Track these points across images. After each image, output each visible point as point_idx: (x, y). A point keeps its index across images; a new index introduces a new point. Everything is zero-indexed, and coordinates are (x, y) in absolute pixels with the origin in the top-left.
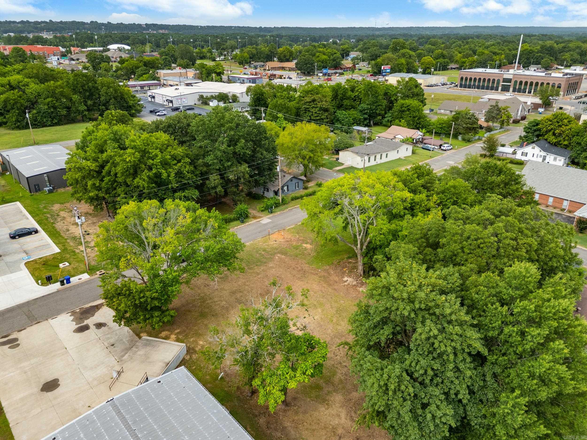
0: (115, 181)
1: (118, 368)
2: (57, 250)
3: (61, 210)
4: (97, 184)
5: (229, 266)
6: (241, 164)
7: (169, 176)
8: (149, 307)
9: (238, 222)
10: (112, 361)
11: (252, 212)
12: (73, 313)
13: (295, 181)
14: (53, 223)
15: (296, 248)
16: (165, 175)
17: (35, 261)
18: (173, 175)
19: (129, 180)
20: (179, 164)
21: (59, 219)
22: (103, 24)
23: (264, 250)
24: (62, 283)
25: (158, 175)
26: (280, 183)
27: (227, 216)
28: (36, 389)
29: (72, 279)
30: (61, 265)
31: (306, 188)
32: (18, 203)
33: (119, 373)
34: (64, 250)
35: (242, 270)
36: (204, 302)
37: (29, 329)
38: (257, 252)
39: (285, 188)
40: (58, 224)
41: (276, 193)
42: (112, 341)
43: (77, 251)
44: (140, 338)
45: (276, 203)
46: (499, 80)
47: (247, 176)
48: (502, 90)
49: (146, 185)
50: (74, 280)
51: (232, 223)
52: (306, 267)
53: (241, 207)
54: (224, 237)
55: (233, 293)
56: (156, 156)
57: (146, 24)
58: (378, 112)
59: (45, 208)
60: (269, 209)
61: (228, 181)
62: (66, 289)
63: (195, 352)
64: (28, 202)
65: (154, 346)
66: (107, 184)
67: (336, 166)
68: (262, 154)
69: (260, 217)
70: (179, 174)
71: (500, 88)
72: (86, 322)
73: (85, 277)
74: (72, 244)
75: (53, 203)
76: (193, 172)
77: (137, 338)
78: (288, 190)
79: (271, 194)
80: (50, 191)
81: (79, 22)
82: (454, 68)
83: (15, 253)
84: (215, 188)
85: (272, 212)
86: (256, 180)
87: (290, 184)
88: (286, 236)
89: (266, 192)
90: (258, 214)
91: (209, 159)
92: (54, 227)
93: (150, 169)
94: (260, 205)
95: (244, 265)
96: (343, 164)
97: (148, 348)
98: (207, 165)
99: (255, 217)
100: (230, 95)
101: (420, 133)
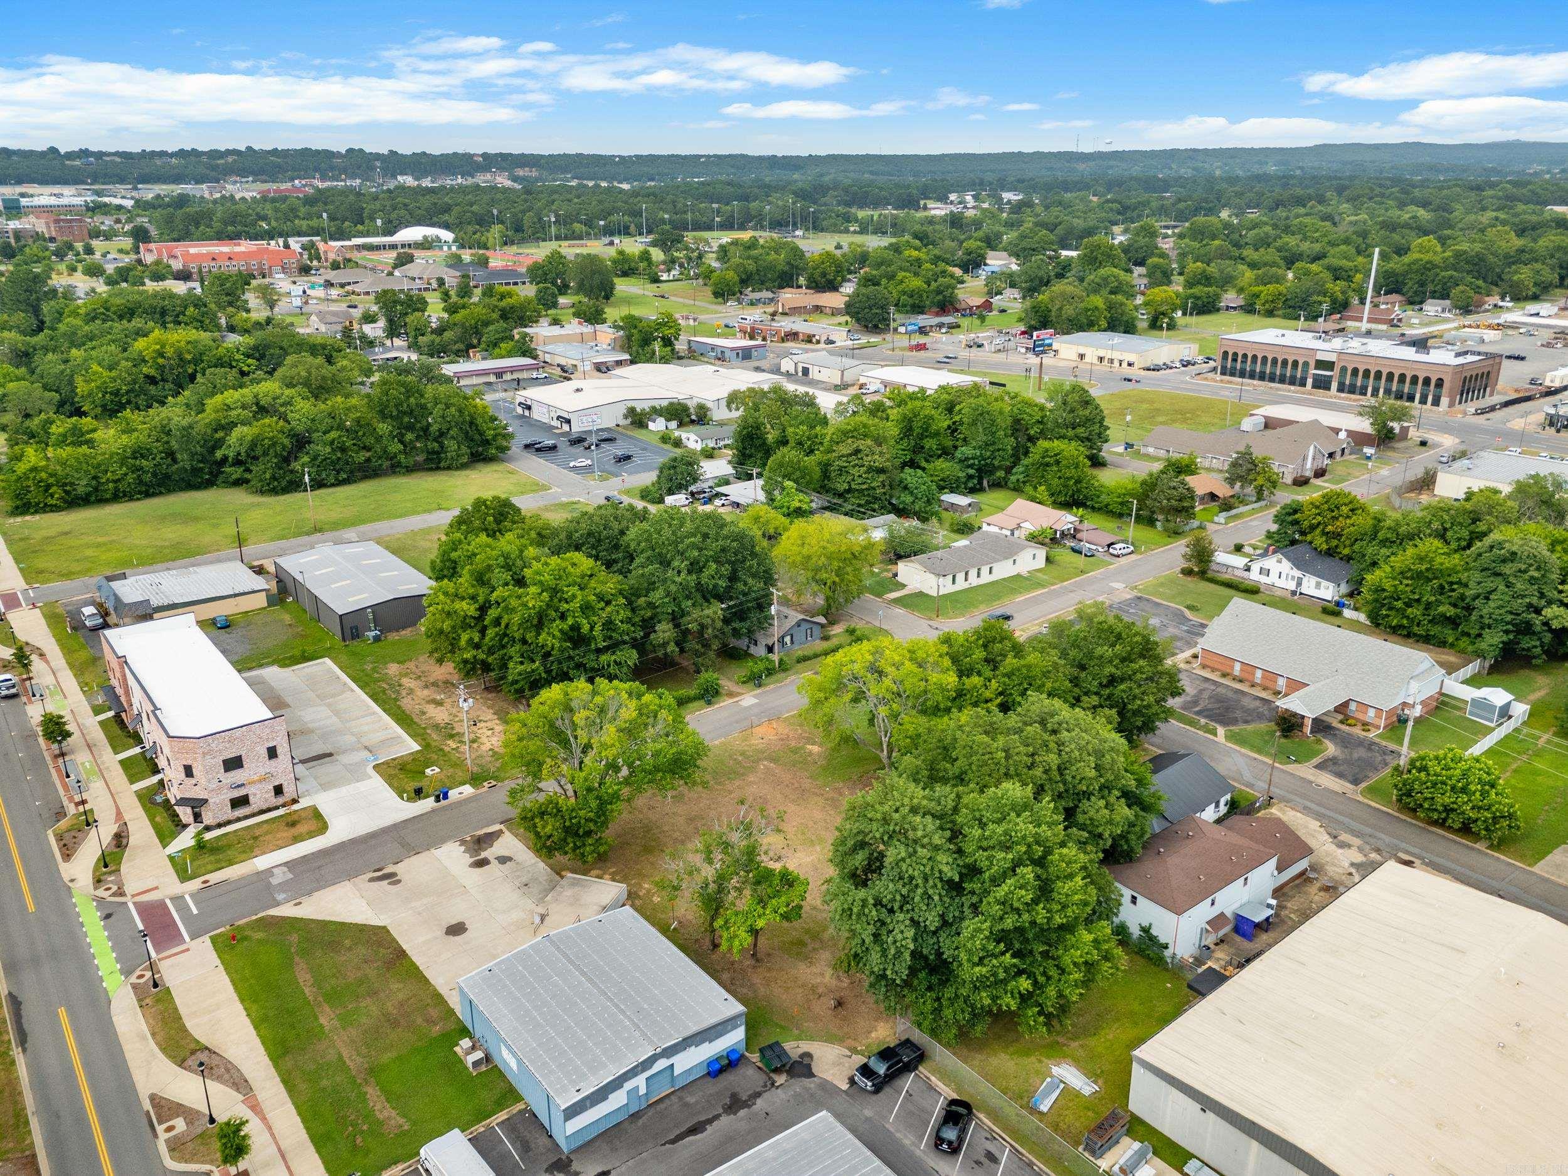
0: (505, 635)
1: (541, 910)
2: (415, 747)
3: (402, 675)
4: (476, 640)
5: (687, 779)
6: (708, 601)
7: (592, 629)
8: (581, 832)
9: (702, 702)
10: (529, 904)
11: (726, 684)
12: (463, 842)
13: (805, 626)
14: (396, 700)
15: (795, 751)
16: (586, 628)
17: (386, 763)
18: (598, 628)
19: (530, 637)
20: (609, 609)
21: (404, 693)
22: (378, 156)
23: (743, 754)
24: (438, 800)
25: (576, 628)
26: (776, 631)
27: (683, 692)
28: (440, 932)
29: (450, 793)
30: (428, 771)
31: (826, 638)
32: (327, 660)
33: (543, 918)
34: (427, 746)
35: (705, 785)
36: (648, 831)
37: (407, 861)
38: (731, 756)
39: (788, 639)
40: (405, 701)
41: (770, 649)
42: (524, 880)
43: (447, 749)
44: (562, 877)
45: (768, 669)
46: (1306, 364)
47: (719, 624)
48: (1314, 387)
49: (557, 645)
50: (453, 794)
51: (691, 705)
52: (807, 783)
53: (706, 676)
54: (681, 737)
55: (691, 820)
56: (574, 596)
57: (485, 156)
58: (996, 463)
59: (374, 669)
60: (755, 680)
61: (686, 633)
62: (443, 808)
63: (639, 897)
64: (344, 658)
65: (584, 886)
66: (492, 639)
67: (891, 591)
68: (745, 584)
69: (739, 694)
70: (609, 625)
71: (1310, 381)
72: (483, 855)
73: (468, 790)
74: (435, 736)
75: (385, 660)
76: (629, 621)
77: (557, 878)
78: (792, 642)
79: (760, 651)
80: (377, 639)
81: (318, 152)
82: (1234, 308)
83: (353, 750)
84: (665, 644)
85: (760, 686)
86: (734, 629)
87: (794, 631)
88: (780, 730)
89: (752, 647)
90: (735, 688)
91: (657, 596)
92: (399, 707)
93: (563, 617)
94: (741, 670)
95: (708, 777)
96: (904, 586)
97: (577, 889)
98: (651, 605)
99: (731, 695)
100: (692, 404)
101: (1071, 518)
